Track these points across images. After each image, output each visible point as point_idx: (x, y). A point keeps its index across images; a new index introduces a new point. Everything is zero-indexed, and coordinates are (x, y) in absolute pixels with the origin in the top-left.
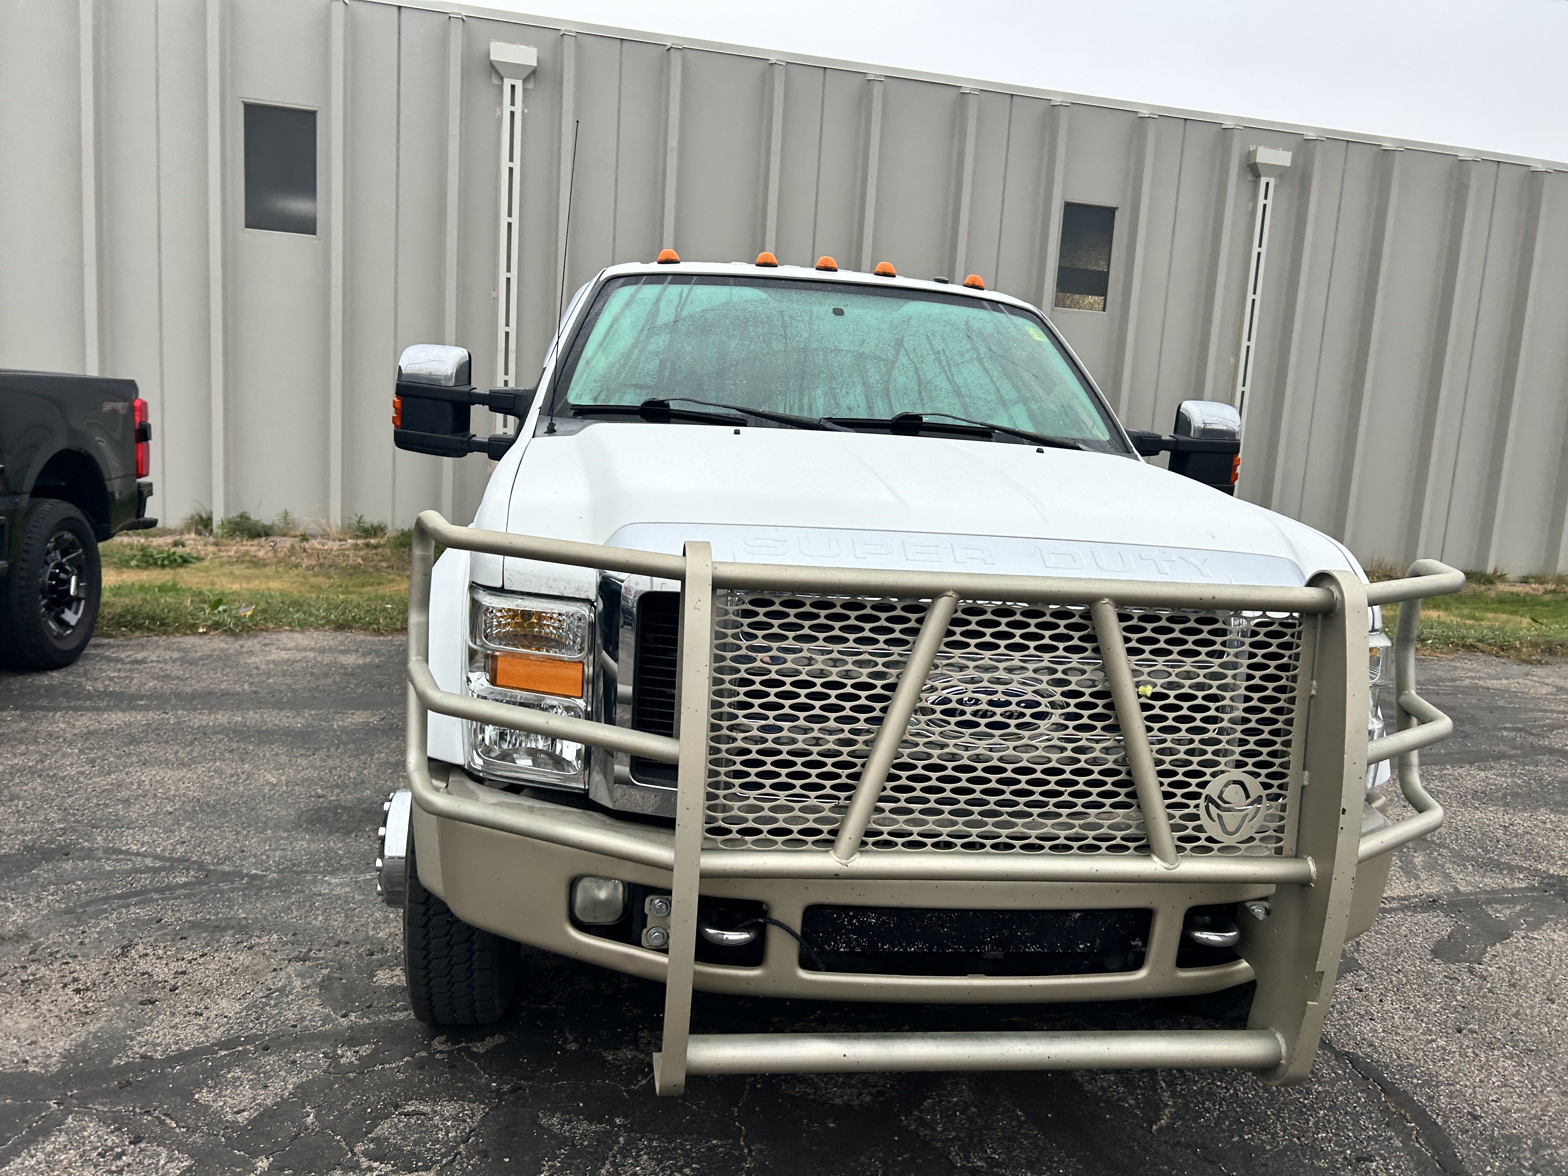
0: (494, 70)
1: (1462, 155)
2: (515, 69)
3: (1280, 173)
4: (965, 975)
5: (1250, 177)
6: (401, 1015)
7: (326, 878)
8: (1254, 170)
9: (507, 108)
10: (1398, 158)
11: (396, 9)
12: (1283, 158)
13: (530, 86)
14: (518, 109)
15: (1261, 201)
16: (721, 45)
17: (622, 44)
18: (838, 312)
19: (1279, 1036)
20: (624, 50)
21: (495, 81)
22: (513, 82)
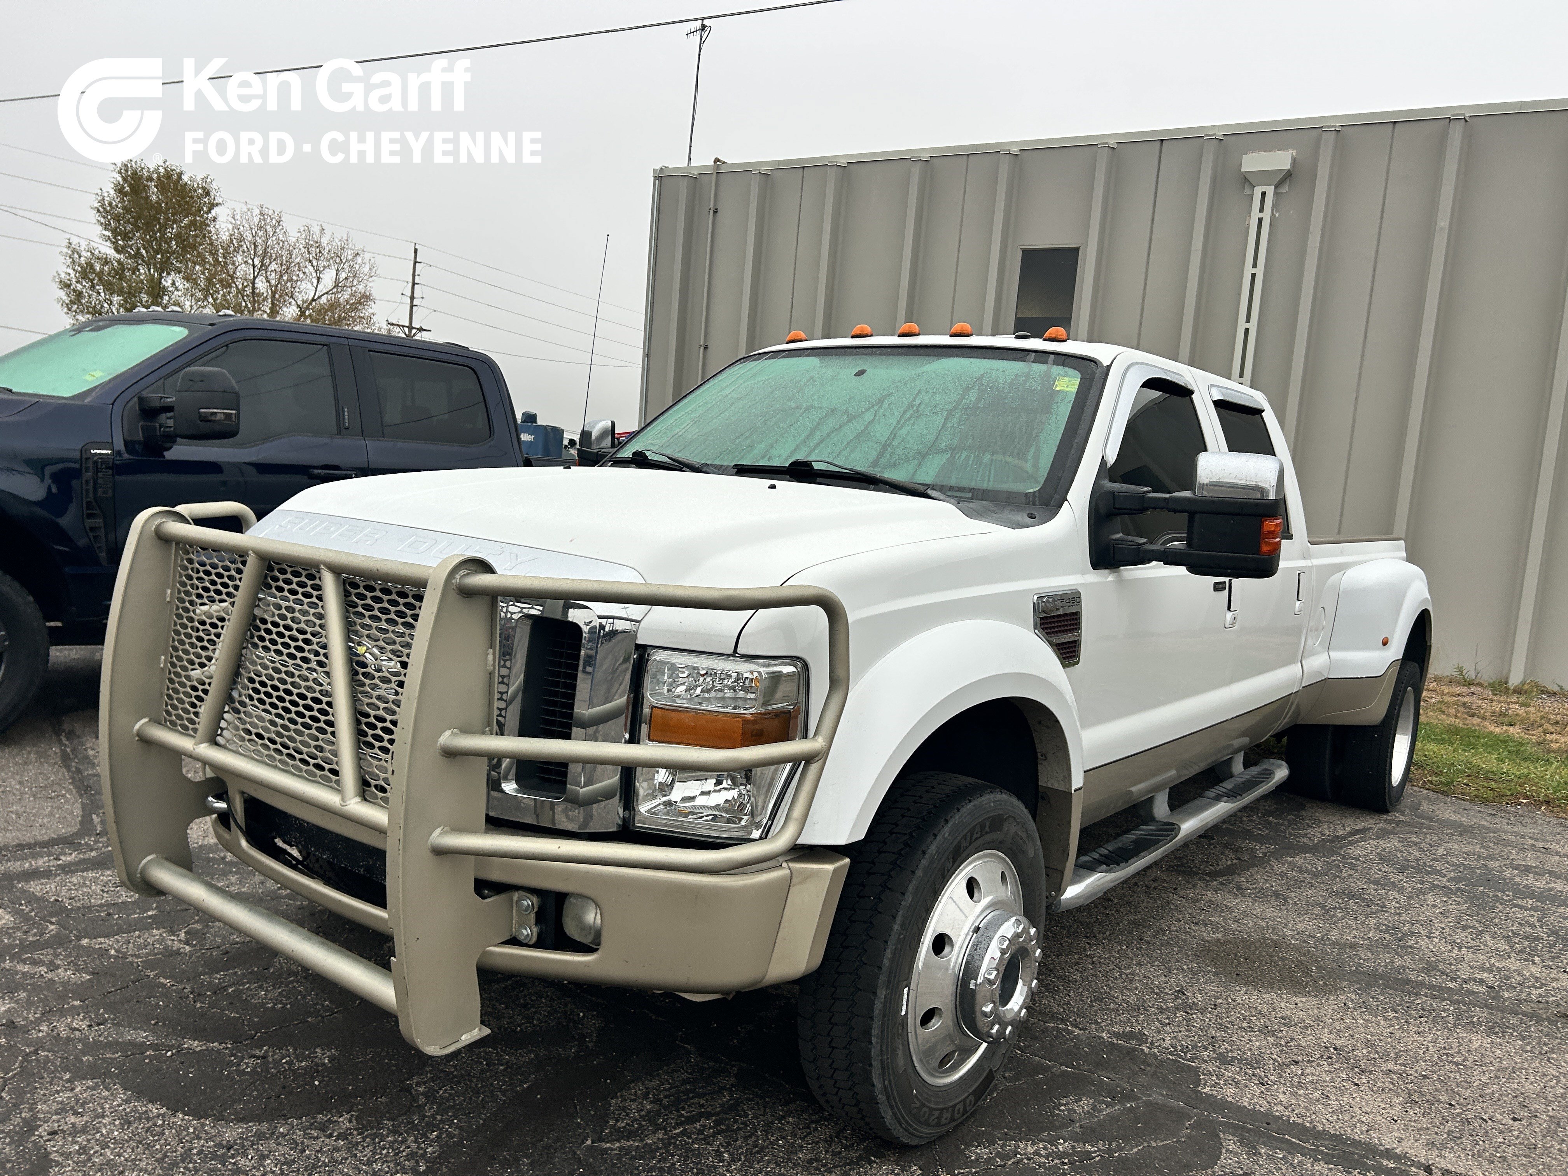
0: (1247, 181)
2: (1264, 176)
9: (1255, 215)
11: (1159, 143)
13: (1284, 189)
14: (1266, 216)
17: (1394, 128)
18: (860, 373)
20: (1396, 134)
21: (1247, 191)
22: (1264, 189)
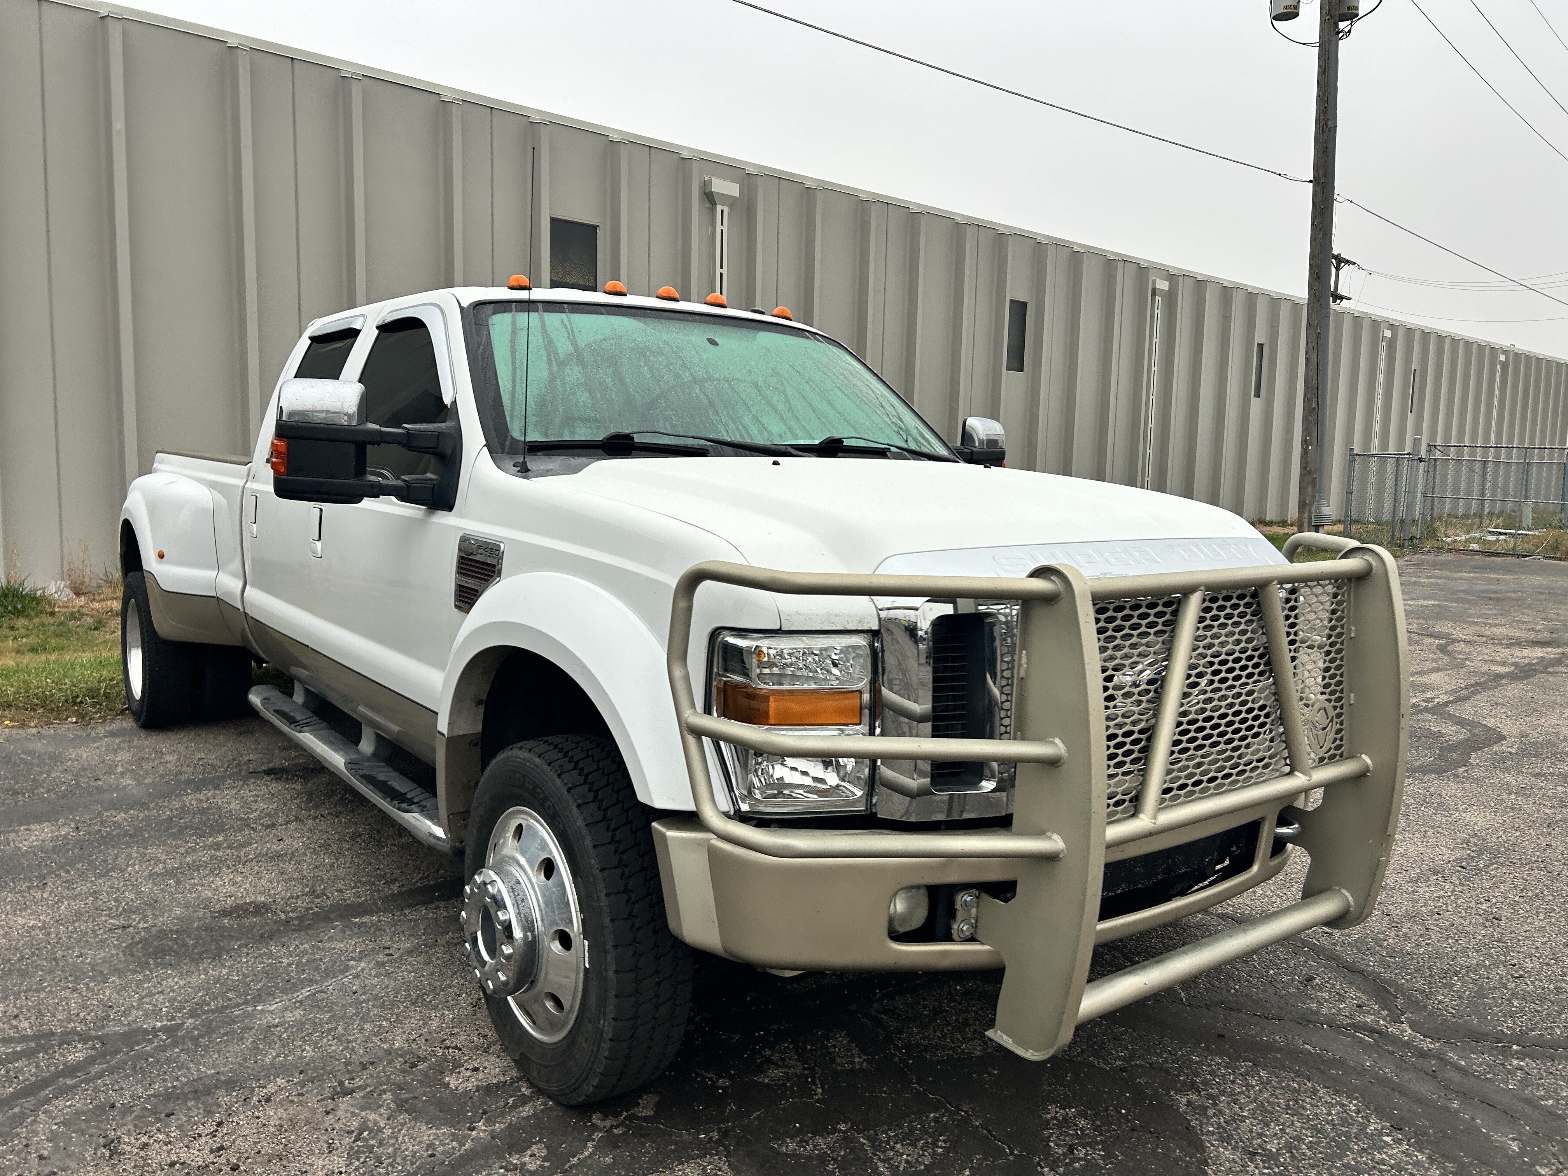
1: (863, 196)
3: (731, 202)
4: (1170, 900)
5: (708, 205)
6: (527, 1110)
7: (259, 1008)
8: (710, 198)
10: (818, 193)
12: (733, 189)
15: (719, 227)
16: (168, 19)
18: (713, 342)
19: (1344, 891)
